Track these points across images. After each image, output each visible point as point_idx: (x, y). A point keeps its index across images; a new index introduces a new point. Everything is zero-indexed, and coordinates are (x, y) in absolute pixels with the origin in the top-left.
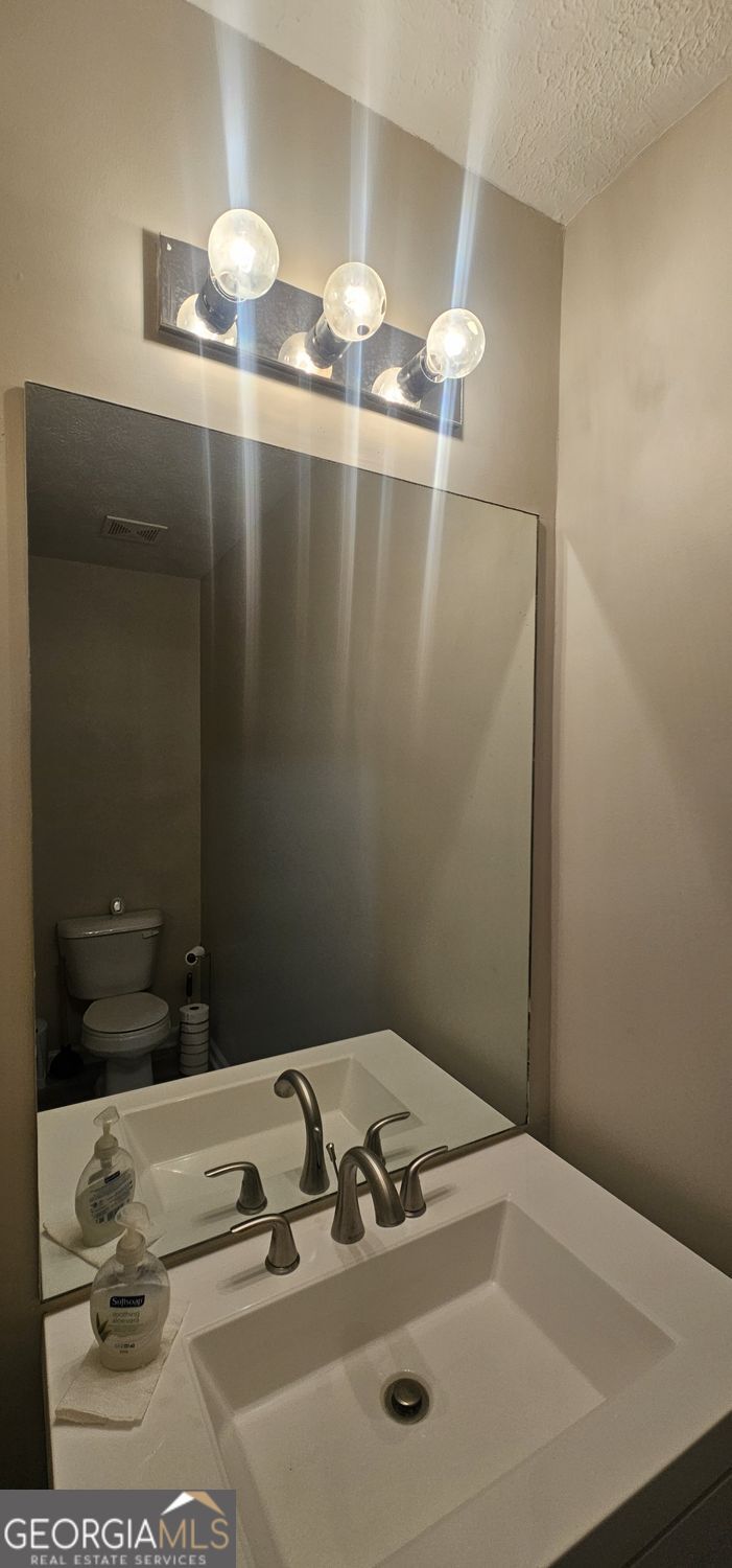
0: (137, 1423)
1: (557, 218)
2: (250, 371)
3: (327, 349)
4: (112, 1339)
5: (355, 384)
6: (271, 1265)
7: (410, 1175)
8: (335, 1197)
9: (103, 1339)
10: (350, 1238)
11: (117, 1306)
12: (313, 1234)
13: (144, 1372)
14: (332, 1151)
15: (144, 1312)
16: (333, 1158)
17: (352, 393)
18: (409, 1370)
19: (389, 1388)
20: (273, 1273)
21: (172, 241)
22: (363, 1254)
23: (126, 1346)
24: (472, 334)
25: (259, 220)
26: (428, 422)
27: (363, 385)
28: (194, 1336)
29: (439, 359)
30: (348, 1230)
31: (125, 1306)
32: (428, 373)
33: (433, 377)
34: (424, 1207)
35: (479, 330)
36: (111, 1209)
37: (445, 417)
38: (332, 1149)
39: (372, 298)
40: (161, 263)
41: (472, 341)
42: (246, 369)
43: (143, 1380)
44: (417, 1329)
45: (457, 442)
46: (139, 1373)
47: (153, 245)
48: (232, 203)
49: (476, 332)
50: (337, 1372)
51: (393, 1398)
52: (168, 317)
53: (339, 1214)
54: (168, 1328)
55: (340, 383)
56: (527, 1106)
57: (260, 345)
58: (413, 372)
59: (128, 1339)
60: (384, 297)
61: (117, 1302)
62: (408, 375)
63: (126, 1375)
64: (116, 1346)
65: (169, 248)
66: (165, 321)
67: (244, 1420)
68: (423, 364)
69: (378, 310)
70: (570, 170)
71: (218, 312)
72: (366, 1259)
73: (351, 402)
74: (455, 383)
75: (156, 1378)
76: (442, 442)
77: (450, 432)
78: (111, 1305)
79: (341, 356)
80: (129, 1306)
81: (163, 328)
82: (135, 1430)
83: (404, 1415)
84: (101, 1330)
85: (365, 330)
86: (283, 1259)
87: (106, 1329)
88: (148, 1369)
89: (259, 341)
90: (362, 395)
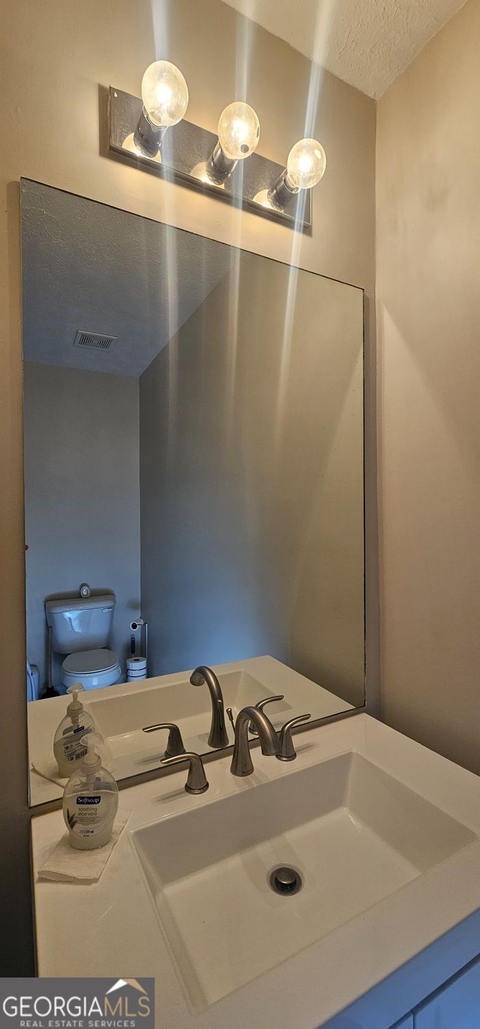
0: (95, 880)
1: (371, 95)
2: (171, 182)
3: (221, 169)
4: (78, 827)
5: (239, 193)
6: (188, 789)
7: (285, 733)
8: (233, 748)
9: (72, 826)
10: (243, 772)
11: (82, 803)
12: (219, 771)
13: (100, 851)
14: (230, 713)
15: (100, 808)
16: (231, 719)
17: (237, 199)
18: (287, 862)
19: (273, 874)
20: (191, 793)
21: (118, 91)
22: (253, 782)
23: (88, 831)
24: (317, 157)
25: (174, 68)
26: (287, 222)
27: (244, 193)
28: (136, 830)
29: (295, 177)
30: (242, 767)
31: (87, 803)
32: (288, 187)
33: (292, 190)
34: (295, 755)
35: (322, 154)
36: (78, 752)
37: (298, 219)
38: (231, 712)
39: (250, 124)
40: (110, 105)
41: (317, 162)
42: (167, 180)
43: (100, 855)
44: (292, 836)
45: (306, 238)
46: (97, 851)
47: (105, 95)
48: (157, 58)
49: (319, 157)
50: (235, 862)
51: (276, 879)
52: (115, 141)
53: (235, 759)
54: (116, 824)
55: (229, 192)
56: (365, 694)
57: (176, 163)
58: (278, 188)
59: (90, 827)
60: (258, 125)
61: (81, 801)
62: (275, 191)
63: (88, 852)
64: (81, 832)
65: (116, 95)
66: (115, 144)
67: (171, 891)
68: (285, 181)
69: (254, 134)
70: (380, 57)
71: (148, 140)
72: (255, 785)
73: (236, 206)
74: (306, 192)
75: (108, 854)
76: (296, 236)
77: (302, 231)
78: (77, 803)
79: (229, 175)
80: (90, 803)
81: (112, 149)
82: (94, 885)
83: (282, 890)
84: (71, 822)
85: (245, 149)
86: (197, 784)
87: (74, 819)
88: (103, 848)
89: (175, 160)
90: (244, 202)
